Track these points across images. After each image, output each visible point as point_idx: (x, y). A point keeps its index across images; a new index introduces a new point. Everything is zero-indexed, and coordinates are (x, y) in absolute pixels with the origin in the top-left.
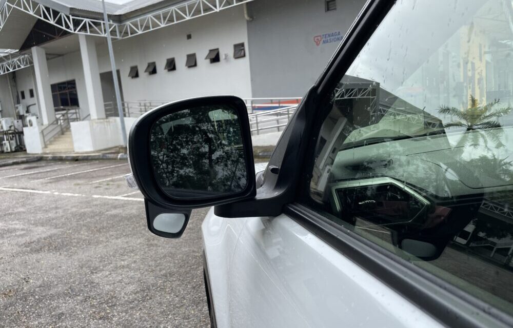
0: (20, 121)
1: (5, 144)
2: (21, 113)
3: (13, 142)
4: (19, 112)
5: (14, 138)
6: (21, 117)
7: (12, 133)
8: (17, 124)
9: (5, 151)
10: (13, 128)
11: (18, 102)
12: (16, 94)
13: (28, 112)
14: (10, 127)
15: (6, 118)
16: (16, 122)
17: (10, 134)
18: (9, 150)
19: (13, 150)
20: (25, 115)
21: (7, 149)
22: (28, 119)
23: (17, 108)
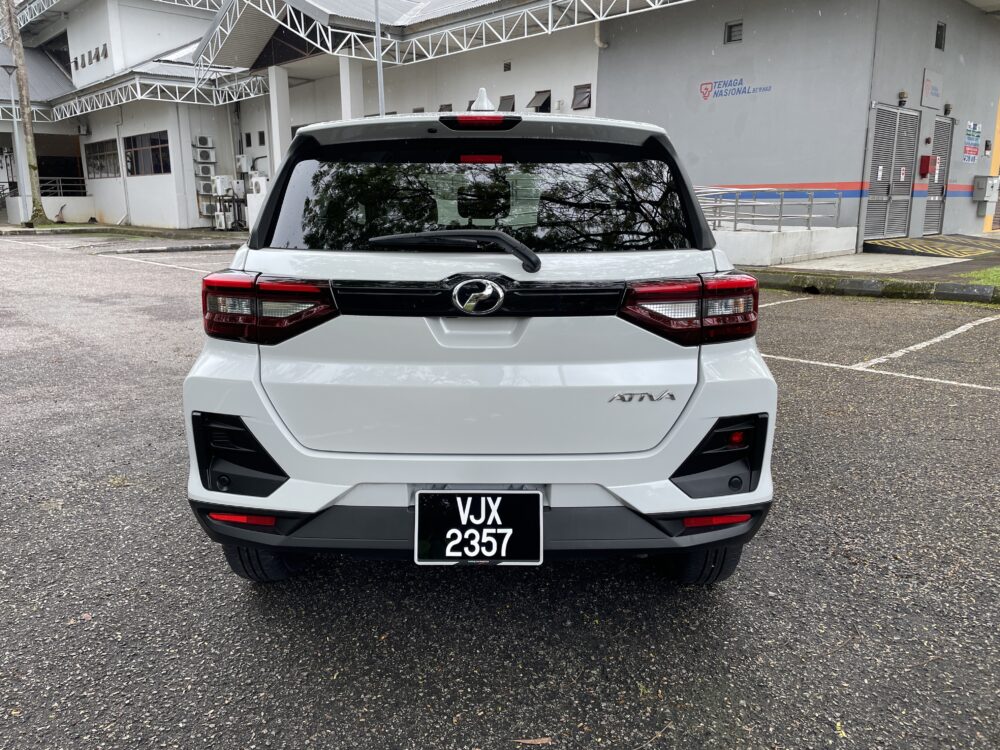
0: (241, 182)
1: (218, 216)
2: (244, 170)
3: (230, 214)
4: (240, 167)
5: (232, 209)
6: (243, 176)
7: (229, 201)
8: (238, 187)
9: (218, 227)
10: (231, 193)
11: (241, 152)
12: (239, 138)
13: (253, 168)
14: (228, 190)
15: (223, 177)
16: (235, 182)
17: (226, 201)
18: (223, 227)
19: (230, 227)
20: (250, 172)
21: (220, 225)
22: (254, 180)
23: (239, 160)
